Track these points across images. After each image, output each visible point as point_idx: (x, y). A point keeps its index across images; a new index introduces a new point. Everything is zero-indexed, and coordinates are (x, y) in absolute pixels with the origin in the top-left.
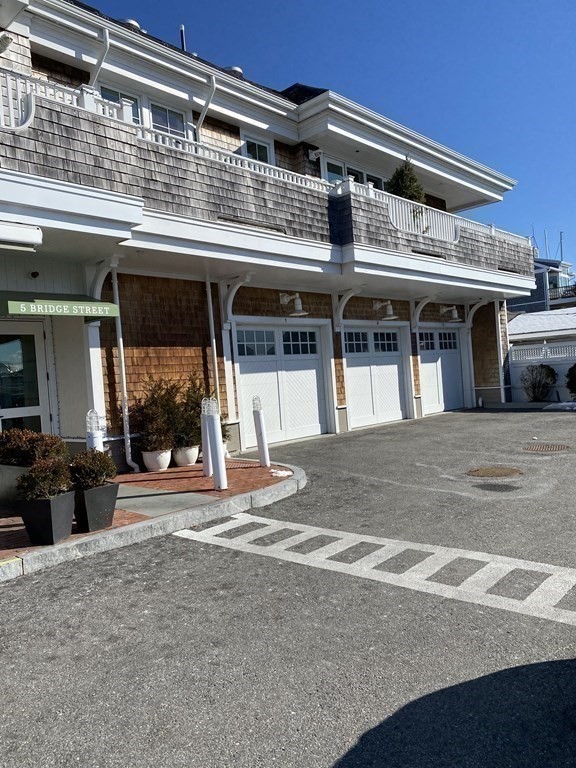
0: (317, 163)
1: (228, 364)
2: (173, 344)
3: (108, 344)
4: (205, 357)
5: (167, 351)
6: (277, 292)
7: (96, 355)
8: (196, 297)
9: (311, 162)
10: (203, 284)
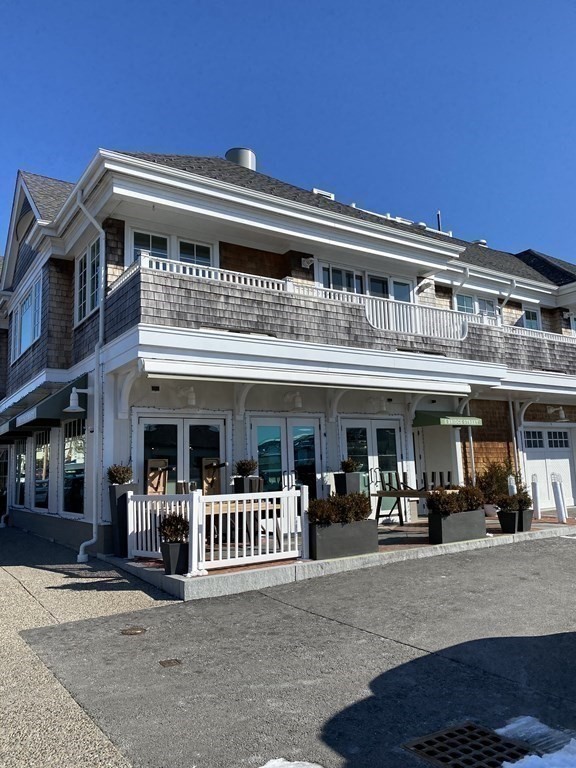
0: (568, 320)
1: (520, 453)
2: (492, 440)
3: (464, 440)
4: (508, 447)
5: (490, 445)
6: (545, 405)
7: (459, 445)
8: (503, 411)
9: (565, 320)
10: (507, 403)
